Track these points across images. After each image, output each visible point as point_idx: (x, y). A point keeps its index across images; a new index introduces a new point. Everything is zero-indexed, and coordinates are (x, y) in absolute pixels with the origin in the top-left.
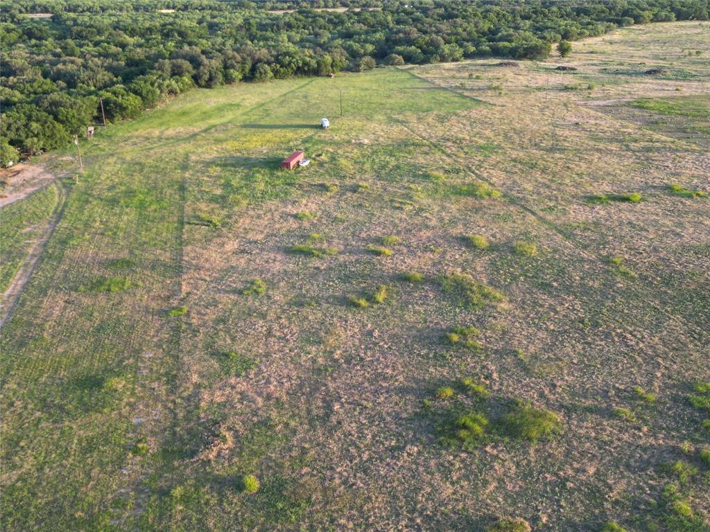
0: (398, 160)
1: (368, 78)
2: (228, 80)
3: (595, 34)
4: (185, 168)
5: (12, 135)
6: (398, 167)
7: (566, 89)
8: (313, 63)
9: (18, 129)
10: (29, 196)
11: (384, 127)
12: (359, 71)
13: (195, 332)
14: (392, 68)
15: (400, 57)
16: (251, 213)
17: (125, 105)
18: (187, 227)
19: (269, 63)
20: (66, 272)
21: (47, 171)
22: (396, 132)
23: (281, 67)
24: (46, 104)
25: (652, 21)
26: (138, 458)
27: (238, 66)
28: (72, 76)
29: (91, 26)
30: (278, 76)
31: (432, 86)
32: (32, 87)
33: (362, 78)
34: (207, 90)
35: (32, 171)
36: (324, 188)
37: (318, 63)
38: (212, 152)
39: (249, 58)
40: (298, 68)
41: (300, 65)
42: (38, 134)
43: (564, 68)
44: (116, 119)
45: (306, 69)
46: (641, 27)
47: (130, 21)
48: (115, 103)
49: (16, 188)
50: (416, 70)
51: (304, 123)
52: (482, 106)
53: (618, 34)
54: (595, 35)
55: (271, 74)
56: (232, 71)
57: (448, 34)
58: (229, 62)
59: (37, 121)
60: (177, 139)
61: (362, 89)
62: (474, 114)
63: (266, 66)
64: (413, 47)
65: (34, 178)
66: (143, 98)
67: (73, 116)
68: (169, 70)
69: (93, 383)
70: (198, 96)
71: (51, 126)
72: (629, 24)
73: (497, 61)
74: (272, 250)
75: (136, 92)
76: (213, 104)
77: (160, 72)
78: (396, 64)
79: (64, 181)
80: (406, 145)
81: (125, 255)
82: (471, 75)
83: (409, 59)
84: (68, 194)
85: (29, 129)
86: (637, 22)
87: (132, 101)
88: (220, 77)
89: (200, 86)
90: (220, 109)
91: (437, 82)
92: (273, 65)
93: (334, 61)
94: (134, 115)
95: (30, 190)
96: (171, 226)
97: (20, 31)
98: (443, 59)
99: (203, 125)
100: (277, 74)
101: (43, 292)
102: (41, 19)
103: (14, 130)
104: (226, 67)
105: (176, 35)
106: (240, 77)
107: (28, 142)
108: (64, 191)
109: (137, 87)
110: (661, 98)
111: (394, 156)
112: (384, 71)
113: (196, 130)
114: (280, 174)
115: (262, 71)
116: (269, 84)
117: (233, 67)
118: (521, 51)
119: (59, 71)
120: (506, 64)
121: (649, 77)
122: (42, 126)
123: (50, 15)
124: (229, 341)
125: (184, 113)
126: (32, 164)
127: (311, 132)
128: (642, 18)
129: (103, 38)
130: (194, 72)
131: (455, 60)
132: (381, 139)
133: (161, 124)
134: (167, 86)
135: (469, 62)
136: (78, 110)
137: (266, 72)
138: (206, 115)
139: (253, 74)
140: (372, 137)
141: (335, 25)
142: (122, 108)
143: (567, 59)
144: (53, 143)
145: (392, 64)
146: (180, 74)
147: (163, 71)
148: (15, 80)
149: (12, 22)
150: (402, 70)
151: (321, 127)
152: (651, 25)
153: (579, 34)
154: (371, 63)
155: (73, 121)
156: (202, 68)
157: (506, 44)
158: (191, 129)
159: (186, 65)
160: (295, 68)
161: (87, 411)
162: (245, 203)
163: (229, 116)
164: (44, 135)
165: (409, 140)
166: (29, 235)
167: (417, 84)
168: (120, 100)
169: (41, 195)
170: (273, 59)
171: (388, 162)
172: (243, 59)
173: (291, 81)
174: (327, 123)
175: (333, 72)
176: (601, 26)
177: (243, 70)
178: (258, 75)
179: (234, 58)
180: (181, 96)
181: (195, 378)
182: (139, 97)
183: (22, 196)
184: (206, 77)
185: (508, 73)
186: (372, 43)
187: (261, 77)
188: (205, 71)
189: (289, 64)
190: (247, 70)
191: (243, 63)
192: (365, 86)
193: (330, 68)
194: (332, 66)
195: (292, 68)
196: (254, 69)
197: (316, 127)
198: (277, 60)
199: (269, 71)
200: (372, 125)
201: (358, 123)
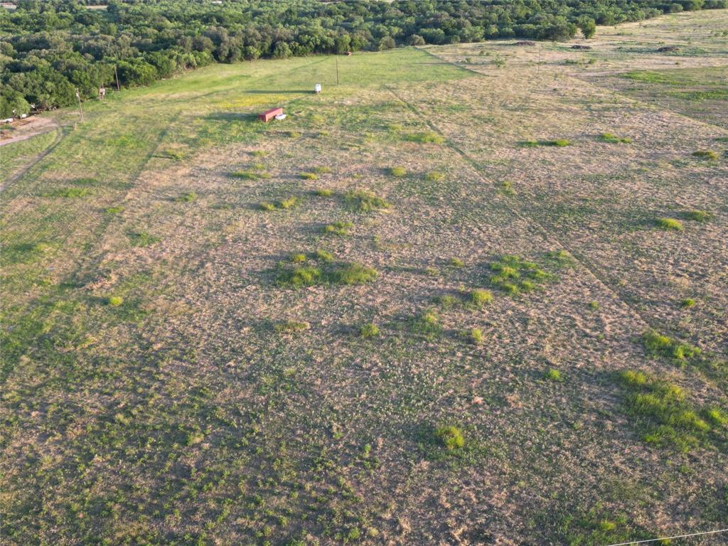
0: (368, 116)
1: (384, 55)
2: (247, 57)
3: (633, 19)
4: (173, 120)
5: (28, 91)
6: (365, 121)
7: (568, 63)
8: (331, 42)
9: (34, 87)
10: (30, 139)
11: (373, 93)
12: (377, 50)
13: (122, 221)
14: (410, 47)
15: (421, 38)
16: (214, 150)
17: (139, 73)
18: (153, 159)
19: (288, 41)
20: (38, 185)
21: (54, 122)
22: (381, 96)
23: (301, 45)
24: (63, 67)
25: (703, 8)
26: (40, 287)
27: (257, 43)
28: (100, 50)
29: (140, 14)
30: (296, 54)
31: (441, 62)
32: (60, 57)
33: (378, 56)
34: (226, 65)
35: (40, 121)
36: (288, 134)
37: (336, 42)
38: (205, 110)
39: (269, 37)
40: (316, 46)
41: (319, 43)
42: (52, 92)
43: (578, 47)
44: (131, 85)
45: (324, 47)
46: (688, 13)
47: (179, 10)
48: (130, 70)
49: (22, 132)
50: (432, 49)
51: (301, 89)
52: (476, 76)
53: (661, 19)
54: (635, 21)
55: (289, 52)
56: (251, 47)
57: (478, 18)
58: (249, 40)
59: (53, 80)
60: (177, 101)
61: (372, 64)
62: (463, 83)
63: (285, 44)
64: (439, 29)
65: (41, 126)
66: (158, 68)
67: (86, 78)
68: (191, 45)
69: (27, 248)
70: (215, 70)
71: (64, 85)
72: (677, 10)
73: (516, 41)
74: (217, 174)
75: (152, 62)
76: (225, 76)
77: (181, 48)
78: (416, 45)
79: (65, 128)
80: (383, 106)
81: (92, 176)
82: (482, 52)
83: (430, 40)
84: (64, 137)
85: (44, 87)
86: (685, 9)
87: (148, 69)
88: (239, 53)
89: (220, 61)
90: (230, 80)
91: (447, 58)
92: (292, 43)
93: (352, 40)
94: (147, 82)
95: (32, 134)
96: (140, 158)
97: (72, 18)
98: (464, 40)
99: (207, 91)
100: (295, 52)
101: (13, 196)
102: (98, 10)
103: (31, 87)
104: (246, 44)
105: (215, 20)
106: (259, 53)
107: (41, 97)
108: (62, 135)
109: (154, 58)
110: (656, 70)
111: (367, 113)
112: (402, 50)
113: (199, 94)
114: (255, 124)
115: (280, 48)
116: (287, 60)
117: (253, 44)
118: (542, 32)
119: (89, 46)
120: (522, 43)
121: (659, 53)
122: (56, 85)
123: (106, 7)
124: (146, 227)
125: (195, 82)
126: (43, 117)
127: (301, 96)
128: (691, 5)
129: (146, 22)
130: (214, 48)
131: (475, 41)
132: (363, 101)
133: (170, 90)
134: (185, 59)
135: (489, 42)
136: (92, 73)
137: (284, 49)
138: (215, 83)
139: (272, 51)
140: (356, 99)
141: (376, 12)
142: (137, 76)
143: (590, 40)
144: (64, 100)
145: (413, 45)
146: (200, 50)
147: (184, 46)
148: (47, 52)
149: (71, 12)
150: (420, 49)
151: (313, 92)
152: (700, 12)
153: (616, 19)
154: (391, 43)
155: (86, 82)
156: (222, 44)
157: (531, 26)
158: (195, 93)
159: (207, 41)
160: (313, 46)
161: (14, 262)
162: (211, 144)
163: (236, 84)
164: (57, 93)
165: (388, 102)
166: (19, 163)
167: (428, 60)
168: (134, 68)
169: (42, 138)
170: (293, 38)
171: (358, 117)
172: (264, 37)
173: (311, 58)
174: (318, 88)
175: (352, 51)
176: (641, 13)
177: (262, 47)
178: (276, 52)
179: (254, 35)
180: (199, 69)
181: (107, 247)
182: (154, 67)
183: (25, 137)
184: (226, 53)
185: (521, 51)
186: (401, 26)
187: (279, 54)
188: (225, 47)
189: (308, 42)
190: (267, 47)
191: (263, 41)
192: (377, 62)
193: (349, 47)
194: (351, 44)
195: (311, 46)
196: (273, 47)
197: (309, 92)
198: (297, 39)
199: (288, 49)
200: (362, 91)
201: (350, 89)
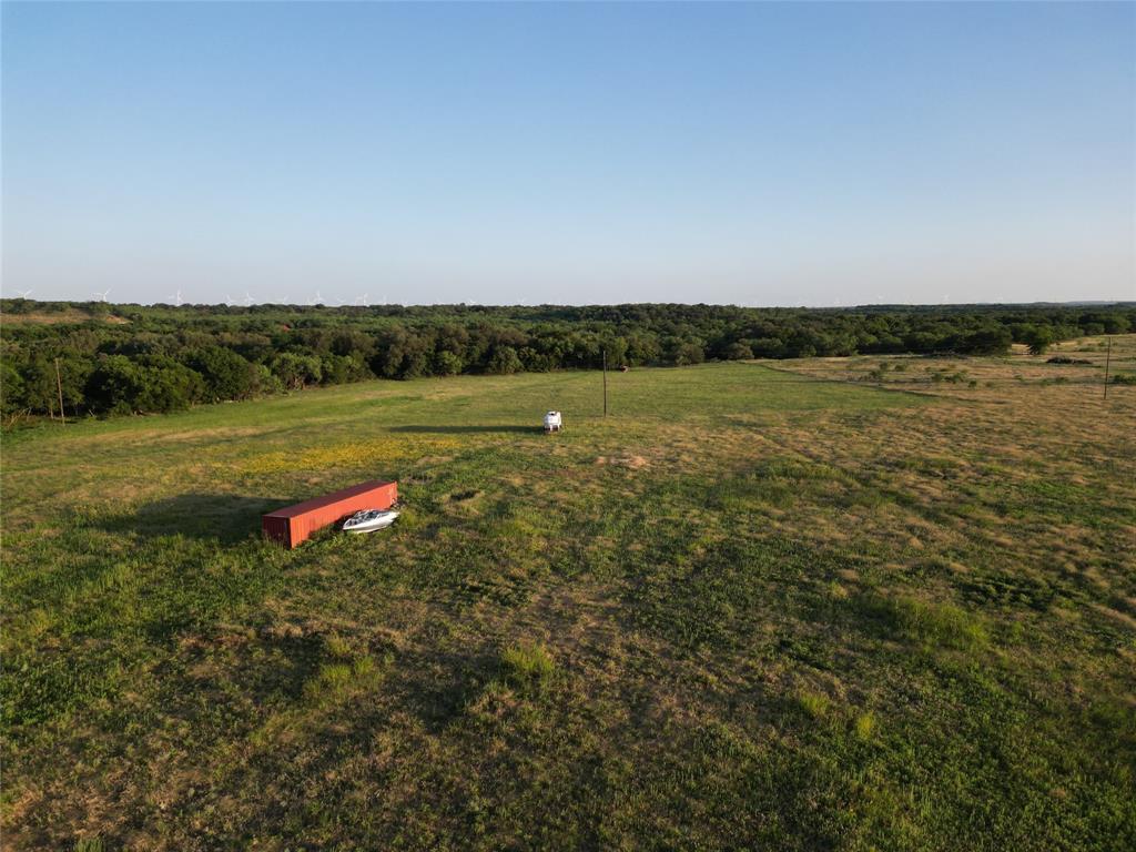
0: (731, 522)
1: (685, 372)
2: (437, 369)
6: (730, 554)
8: (593, 348)
12: (676, 365)
15: (749, 350)
19: (518, 346)
22: (733, 443)
23: (539, 352)
27: (459, 348)
30: (530, 367)
31: (812, 379)
34: (394, 382)
37: (602, 348)
39: (484, 338)
40: (568, 356)
41: (571, 350)
45: (580, 356)
55: (516, 362)
56: (446, 353)
58: (446, 341)
61: (672, 383)
63: (512, 350)
68: (328, 345)
70: (362, 388)
77: (309, 349)
78: (740, 358)
80: (760, 476)
83: (762, 353)
88: (423, 361)
89: (385, 376)
92: (524, 350)
98: (823, 352)
100: (529, 365)
104: (439, 349)
106: (459, 363)
111: (719, 507)
112: (718, 365)
115: (502, 356)
116: (511, 377)
117: (452, 349)
130: (374, 352)
131: (843, 354)
132: (685, 457)
134: (297, 366)
135: (865, 358)
137: (508, 358)
139: (487, 362)
145: (734, 359)
146: (343, 353)
147: (314, 347)
151: (542, 430)
154: (697, 356)
156: (391, 346)
159: (362, 339)
160: (561, 355)
163: (376, 411)
165: (770, 462)
167: (780, 377)
170: (526, 341)
171: (691, 528)
172: (475, 338)
173: (555, 374)
174: (555, 420)
175: (630, 365)
177: (468, 355)
178: (493, 363)
179: (457, 335)
180: (332, 388)
184: (397, 361)
187: (498, 366)
188: (397, 351)
189: (552, 349)
190: (476, 355)
191: (471, 344)
192: (680, 379)
193: (624, 358)
194: (627, 355)
195: (557, 356)
196: (489, 354)
198: (533, 344)
199: (514, 357)
200: (670, 428)
201: (636, 426)
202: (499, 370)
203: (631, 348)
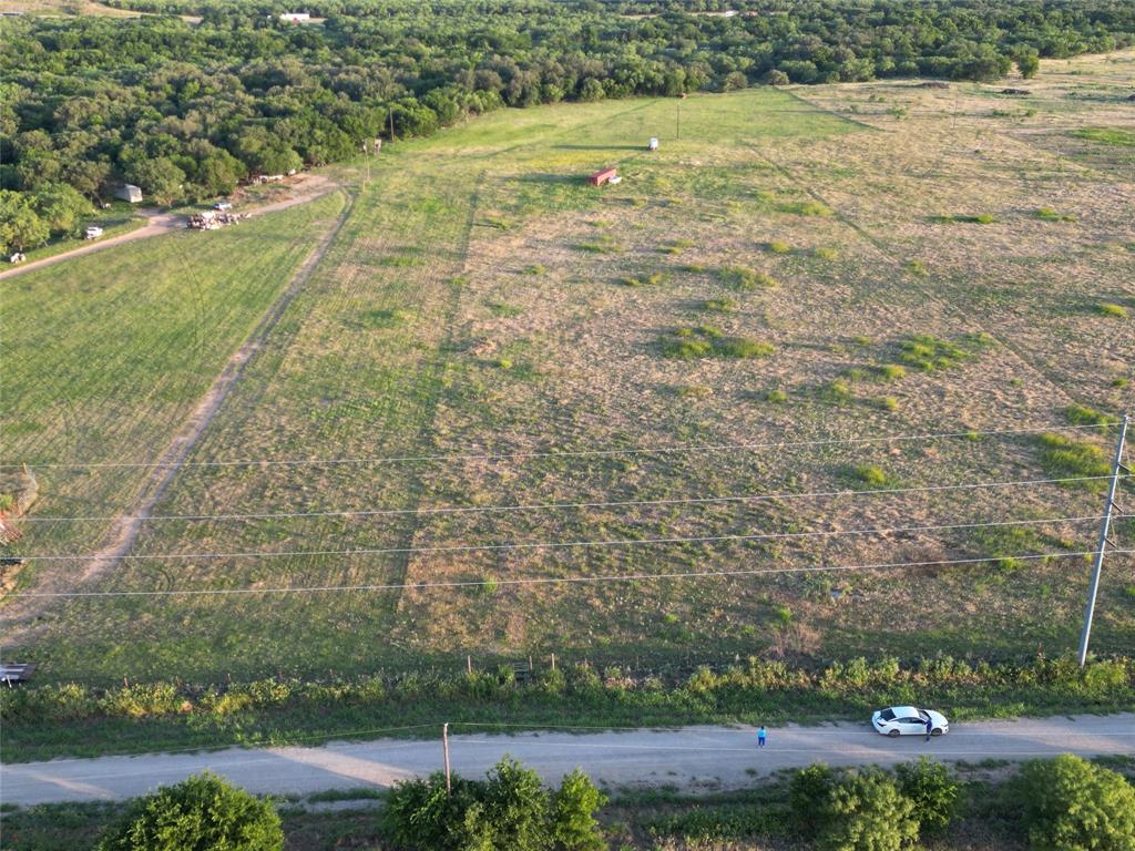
0: (728, 180)
1: (732, 99)
2: (546, 98)
3: (1098, 49)
4: (480, 181)
5: (296, 141)
6: (725, 187)
7: (996, 114)
8: (659, 79)
9: (301, 136)
10: (315, 200)
11: (727, 151)
12: (722, 91)
13: (473, 293)
14: (769, 87)
15: (784, 74)
16: (544, 219)
17: (417, 120)
18: (475, 227)
19: (601, 78)
20: (357, 252)
21: (331, 180)
22: (740, 155)
23: (617, 83)
26: (420, 350)
27: (559, 80)
28: (356, 87)
29: (376, 33)
30: (611, 96)
31: (815, 109)
32: (311, 97)
33: (724, 99)
34: (519, 110)
35: (315, 180)
36: (630, 202)
37: (665, 79)
38: (512, 169)
39: (575, 71)
40: (639, 84)
41: (642, 81)
42: (322, 142)
43: (1012, 92)
44: (406, 135)
45: (649, 86)
47: (427, 27)
48: (406, 116)
49: (301, 193)
50: (801, 90)
51: (629, 144)
52: (867, 131)
55: (601, 92)
56: (551, 86)
57: (865, 46)
58: (549, 75)
59: (321, 128)
60: (475, 157)
61: (719, 112)
62: (850, 139)
63: (597, 81)
64: (808, 62)
65: (318, 186)
66: (439, 113)
67: (360, 126)
68: (473, 82)
69: (385, 314)
70: (504, 116)
71: (336, 135)
73: (920, 82)
74: (558, 246)
75: (430, 106)
76: (522, 125)
77: (461, 85)
78: (777, 84)
79: (350, 188)
80: (744, 168)
81: (412, 244)
82: (873, 97)
83: (796, 77)
84: (354, 199)
85: (313, 137)
87: (426, 115)
88: (536, 94)
89: (509, 105)
90: (530, 130)
91: (823, 104)
92: (606, 80)
94: (427, 132)
95: (315, 195)
96: (459, 226)
97: (286, 38)
98: (845, 78)
99: (507, 145)
100: (610, 93)
101: (337, 264)
102: (312, 25)
103: (298, 136)
104: (544, 82)
105: (487, 44)
106: (562, 94)
107: (312, 150)
108: (350, 196)
109: (433, 100)
110: (1121, 128)
111: (725, 177)
112: (758, 91)
113: (498, 149)
114: (584, 189)
115: (591, 87)
116: (599, 104)
117: (554, 82)
118: (960, 68)
119: (341, 81)
120: (929, 85)
122: (326, 134)
123: (322, 20)
124: (502, 299)
125: (486, 133)
126: (315, 174)
127: (633, 153)
129: (392, 47)
130: (503, 86)
131: (861, 80)
132: (717, 161)
133: (458, 143)
134: (469, 102)
135: (882, 82)
136: (365, 120)
137: (595, 89)
138: (511, 135)
139: (578, 92)
140: (707, 159)
141: (712, 33)
142: (414, 123)
144: (337, 154)
145: (773, 84)
146: (486, 88)
147: (465, 83)
148: (292, 89)
150: (783, 91)
151: (649, 149)
153: (1071, 49)
154: (741, 80)
155: (359, 131)
156: (513, 81)
157: (943, 59)
158: (492, 148)
159: (495, 77)
160: (634, 85)
161: (380, 327)
162: (539, 211)
163: (540, 136)
164: (328, 144)
165: (751, 163)
166: (320, 228)
167: (796, 106)
168: (411, 113)
169: (327, 199)
170: (606, 72)
171: (714, 182)
172: (568, 72)
173: (631, 101)
174: (655, 144)
175: (687, 92)
177: (566, 86)
178: (584, 93)
179: (555, 69)
180: (485, 115)
181: (469, 316)
182: (434, 112)
183: (308, 199)
184: (518, 93)
185: (928, 96)
186: (752, 57)
187: (588, 96)
188: (517, 85)
189: (627, 79)
190: (571, 86)
191: (567, 77)
192: (724, 108)
193: (683, 86)
194: (685, 83)
195: (631, 85)
196: (580, 85)
197: (642, 149)
198: (612, 74)
199: (600, 88)
200: (712, 148)
201: (695, 146)
202: (589, 99)
203: (688, 77)
